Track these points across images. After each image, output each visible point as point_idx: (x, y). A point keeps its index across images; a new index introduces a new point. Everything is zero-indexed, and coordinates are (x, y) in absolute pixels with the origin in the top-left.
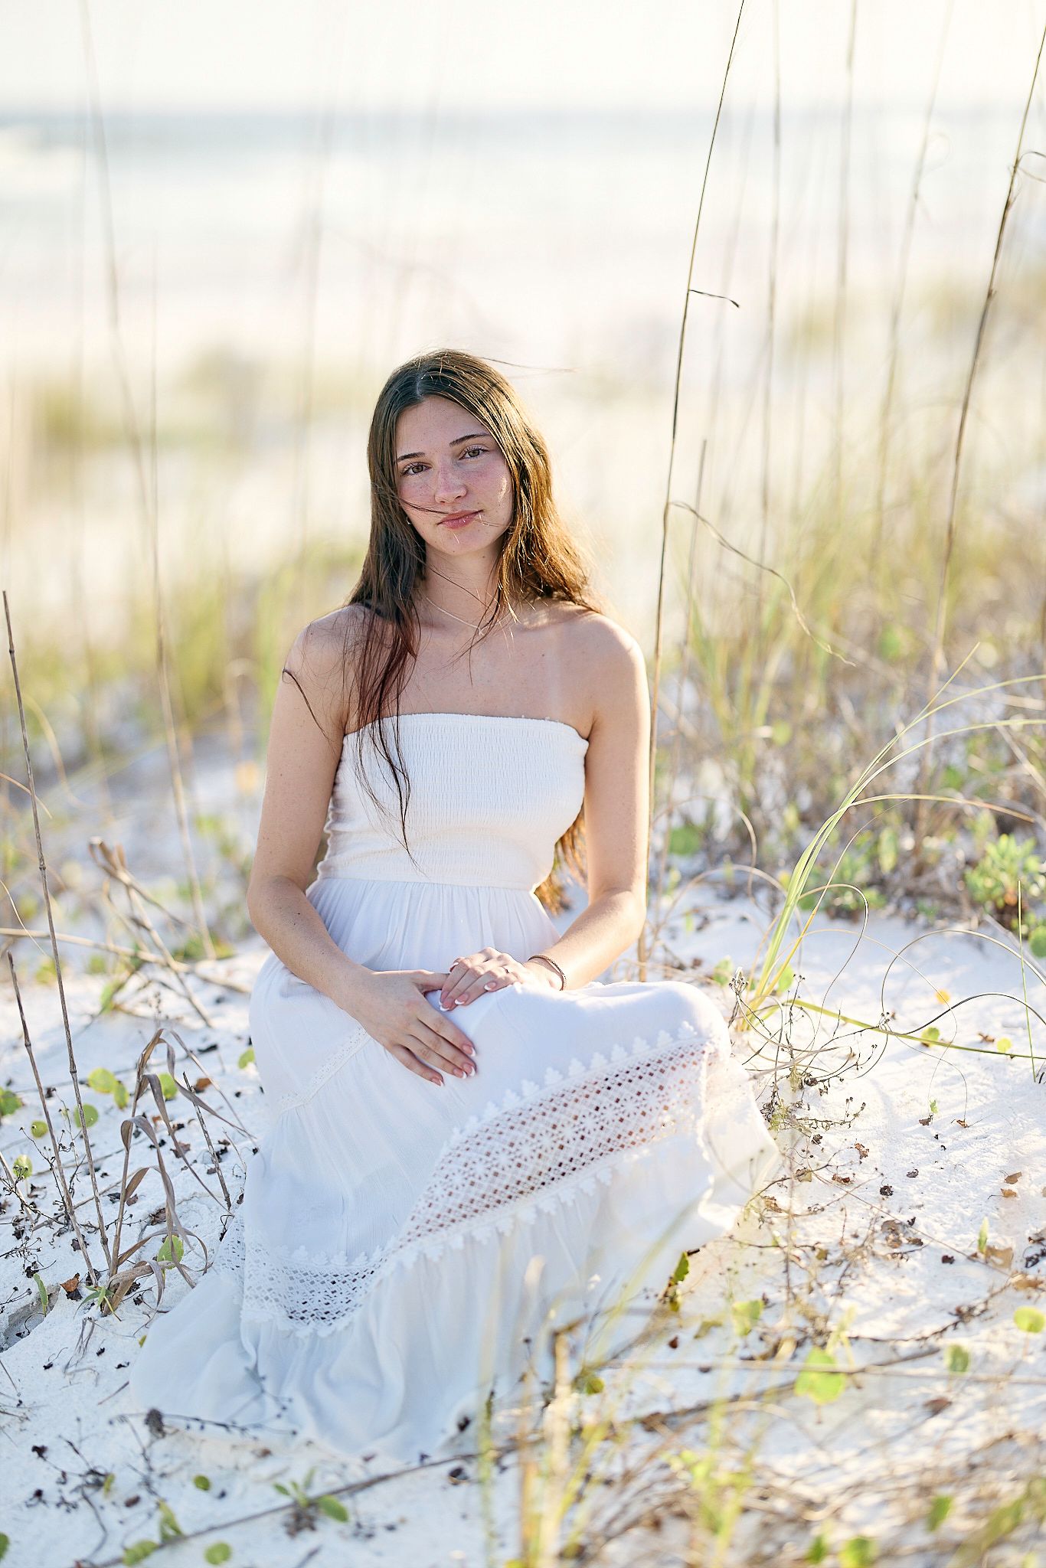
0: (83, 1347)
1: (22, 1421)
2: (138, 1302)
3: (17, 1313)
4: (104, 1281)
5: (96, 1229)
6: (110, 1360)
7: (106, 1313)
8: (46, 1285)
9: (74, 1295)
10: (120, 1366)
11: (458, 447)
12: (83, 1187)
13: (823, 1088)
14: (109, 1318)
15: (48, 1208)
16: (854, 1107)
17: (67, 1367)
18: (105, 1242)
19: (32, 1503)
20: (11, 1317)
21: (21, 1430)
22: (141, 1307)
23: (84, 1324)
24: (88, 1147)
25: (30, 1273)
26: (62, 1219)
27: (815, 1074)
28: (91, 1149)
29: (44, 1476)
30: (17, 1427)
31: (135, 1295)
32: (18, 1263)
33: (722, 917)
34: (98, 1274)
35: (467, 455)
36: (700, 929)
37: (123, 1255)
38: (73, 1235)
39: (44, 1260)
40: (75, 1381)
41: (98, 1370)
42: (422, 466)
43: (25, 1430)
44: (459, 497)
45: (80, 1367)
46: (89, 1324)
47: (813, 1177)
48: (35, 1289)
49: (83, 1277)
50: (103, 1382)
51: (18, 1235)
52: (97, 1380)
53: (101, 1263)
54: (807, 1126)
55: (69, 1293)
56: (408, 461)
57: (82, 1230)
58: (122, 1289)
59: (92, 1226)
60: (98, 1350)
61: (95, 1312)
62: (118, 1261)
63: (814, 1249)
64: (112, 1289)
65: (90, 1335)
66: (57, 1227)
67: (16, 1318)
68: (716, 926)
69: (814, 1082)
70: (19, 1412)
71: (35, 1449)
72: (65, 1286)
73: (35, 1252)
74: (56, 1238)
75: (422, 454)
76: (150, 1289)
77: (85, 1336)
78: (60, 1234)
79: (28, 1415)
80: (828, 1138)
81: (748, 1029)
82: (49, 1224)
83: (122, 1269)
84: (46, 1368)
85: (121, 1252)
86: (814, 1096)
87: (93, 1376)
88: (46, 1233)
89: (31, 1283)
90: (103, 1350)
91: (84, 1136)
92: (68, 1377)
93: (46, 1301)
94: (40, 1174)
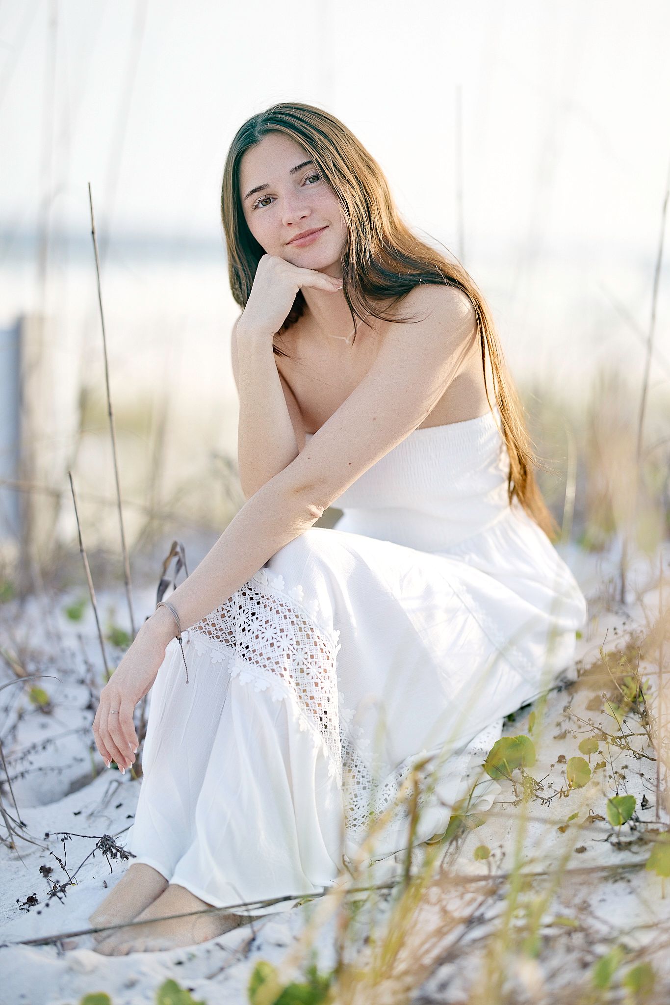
0: (106, 800)
1: (44, 850)
6: (124, 811)
10: (129, 817)
11: (297, 174)
17: (92, 814)
19: (25, 906)
21: (41, 857)
23: (111, 783)
29: (41, 888)
30: (38, 854)
35: (308, 182)
40: (93, 825)
41: (113, 818)
42: (269, 199)
43: (43, 857)
44: (303, 217)
45: (101, 814)
46: (115, 785)
50: (113, 827)
52: (109, 825)
56: (255, 195)
60: (117, 804)
65: (114, 792)
70: (44, 844)
71: (43, 869)
75: (266, 186)
79: (50, 846)
84: (76, 814)
87: (107, 822)
90: (120, 804)
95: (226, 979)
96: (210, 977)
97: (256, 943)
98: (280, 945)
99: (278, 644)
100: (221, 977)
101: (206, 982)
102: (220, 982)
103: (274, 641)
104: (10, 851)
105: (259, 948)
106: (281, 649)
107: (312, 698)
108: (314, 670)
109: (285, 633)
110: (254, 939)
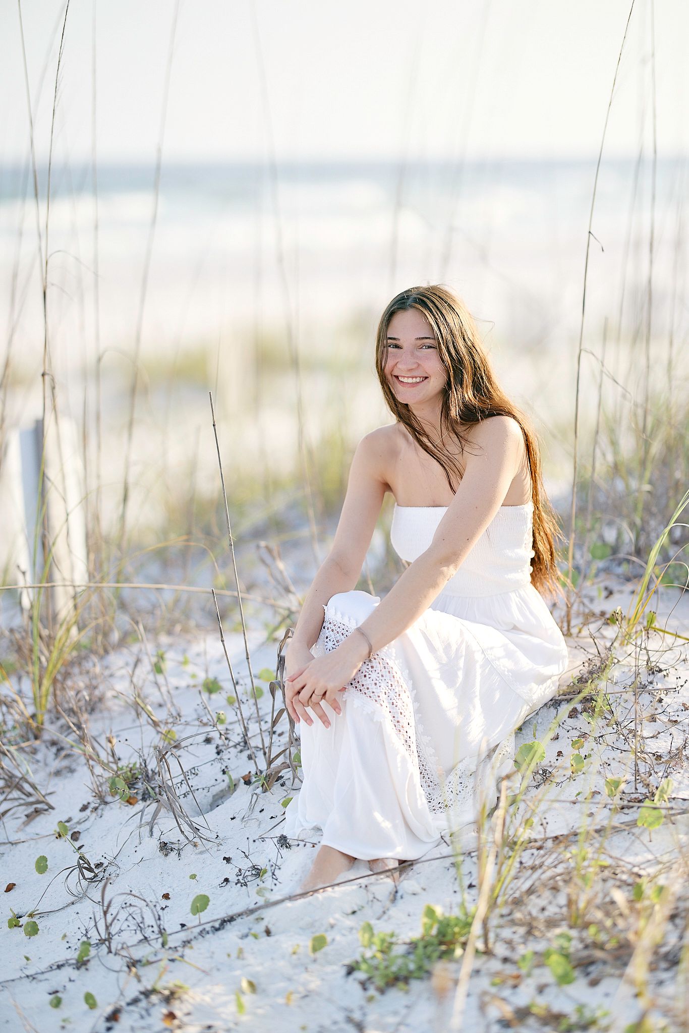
0: (252, 808)
1: (218, 846)
2: (282, 785)
3: (217, 795)
4: (264, 774)
5: (261, 749)
6: (267, 814)
7: (265, 791)
8: (233, 778)
9: (248, 782)
10: (272, 818)
11: (419, 342)
12: (254, 728)
13: (665, 674)
14: (266, 794)
15: (236, 738)
16: (681, 682)
17: (243, 818)
18: (265, 754)
19: (223, 885)
20: (214, 796)
21: (218, 850)
22: (284, 788)
23: (252, 796)
24: (258, 709)
25: (224, 772)
26: (242, 744)
27: (662, 667)
28: (259, 711)
29: (230, 872)
30: (216, 849)
31: (281, 781)
32: (218, 767)
33: (621, 592)
34: (261, 772)
36: (607, 597)
37: (273, 759)
38: (248, 752)
39: (232, 766)
40: (248, 825)
41: (260, 820)
43: (220, 849)
45: (249, 818)
46: (255, 797)
47: (657, 720)
48: (227, 780)
49: (253, 772)
50: (262, 826)
51: (218, 753)
52: (259, 825)
53: (263, 765)
54: (655, 694)
55: (245, 781)
57: (253, 750)
58: (273, 778)
59: (258, 748)
60: (260, 809)
61: (259, 790)
62: (270, 763)
63: (654, 755)
64: (268, 777)
65: (256, 802)
66: (239, 748)
67: (217, 797)
68: (616, 596)
69: (660, 671)
70: (217, 841)
71: (225, 858)
72: (243, 778)
73: (227, 760)
74: (239, 754)
76: (289, 779)
77: (253, 802)
78: (241, 751)
79: (222, 842)
80: (667, 700)
81: (627, 644)
82: (235, 746)
83: (272, 766)
84: (232, 819)
85: (272, 757)
86: (661, 678)
87: (257, 823)
88: (232, 750)
89: (226, 777)
90: (263, 810)
91: (256, 704)
92: (244, 823)
93: (233, 787)
94: (231, 723)
95: (389, 919)
96: (379, 919)
97: (399, 895)
98: (414, 894)
99: (370, 676)
100: (385, 917)
101: (378, 922)
102: (386, 921)
103: (367, 674)
104: (195, 848)
105: (402, 897)
106: (371, 679)
107: (398, 722)
108: (399, 704)
109: (384, 678)
110: (396, 892)
